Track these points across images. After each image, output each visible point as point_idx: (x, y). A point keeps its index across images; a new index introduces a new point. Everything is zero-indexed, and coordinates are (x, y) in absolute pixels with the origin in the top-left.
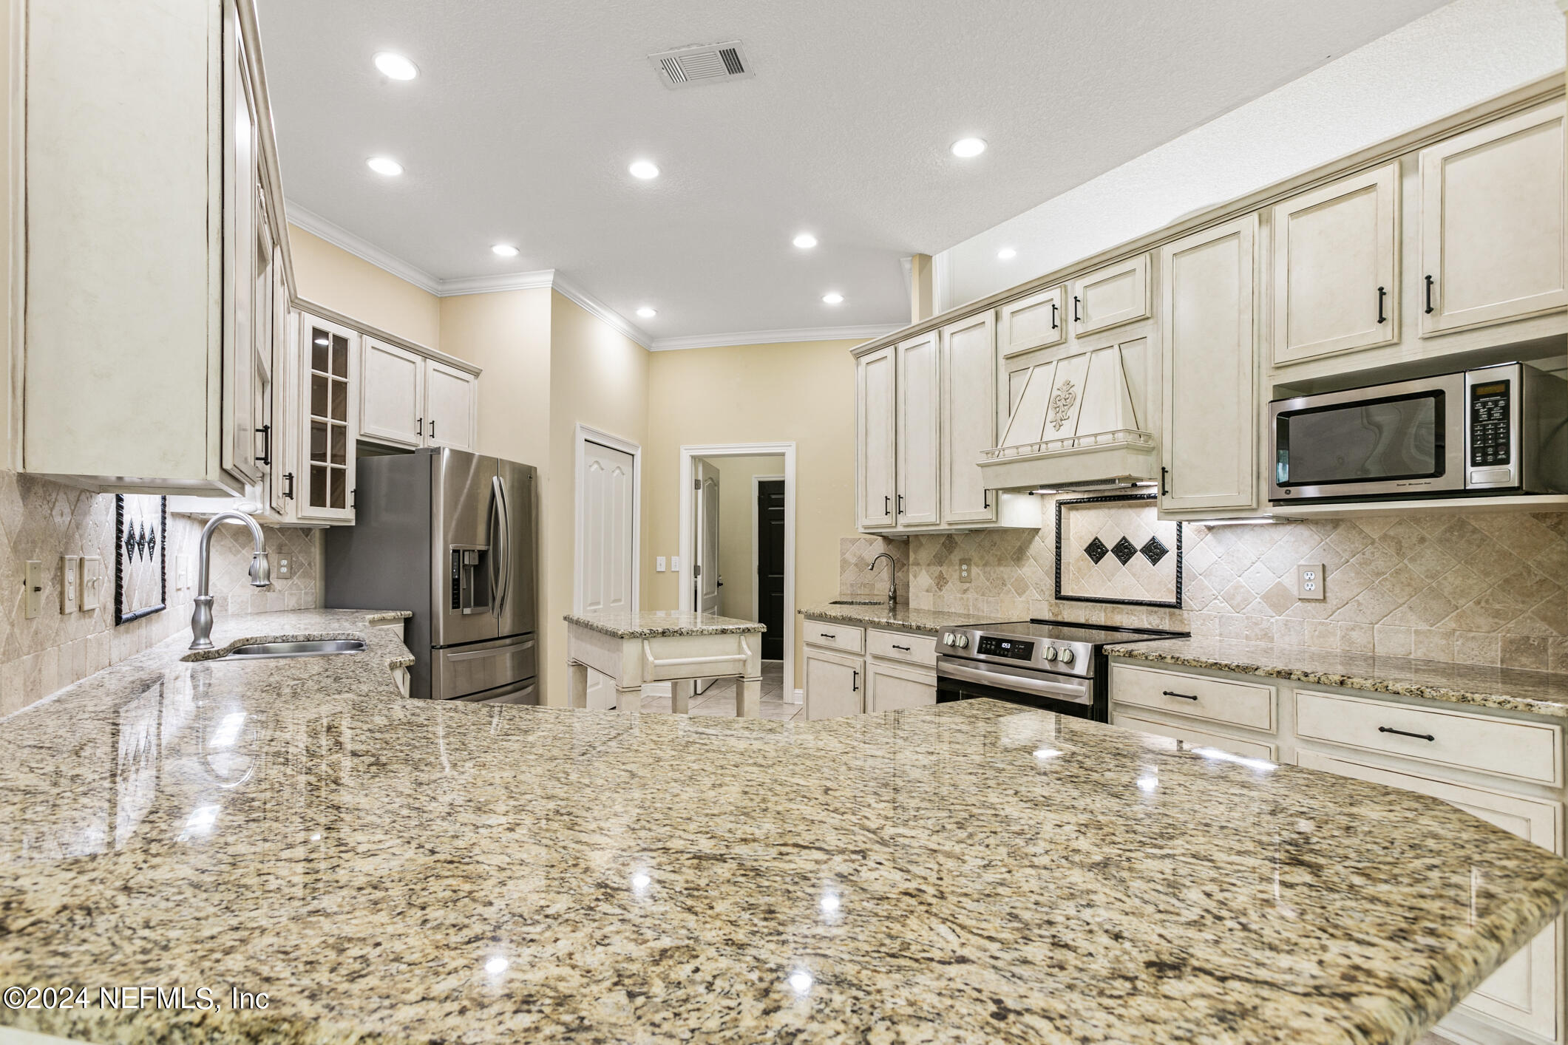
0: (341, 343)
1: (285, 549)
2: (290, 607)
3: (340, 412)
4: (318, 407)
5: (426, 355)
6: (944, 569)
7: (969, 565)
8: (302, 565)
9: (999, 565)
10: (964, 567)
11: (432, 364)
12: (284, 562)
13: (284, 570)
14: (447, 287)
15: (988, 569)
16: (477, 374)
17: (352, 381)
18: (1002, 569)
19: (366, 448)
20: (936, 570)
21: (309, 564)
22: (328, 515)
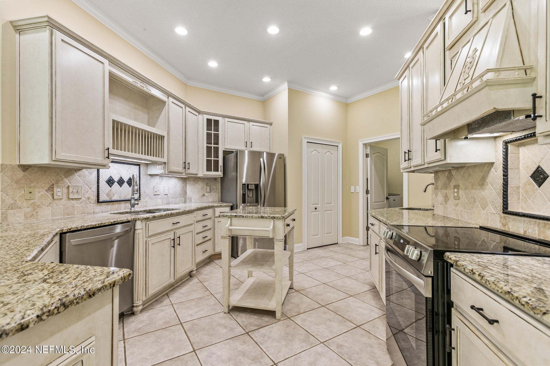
0: (217, 122)
1: (209, 184)
2: (210, 201)
3: (217, 143)
4: (209, 142)
5: (249, 121)
6: (447, 191)
7: (458, 189)
8: (214, 189)
9: (472, 188)
10: (456, 190)
11: (251, 123)
12: (208, 188)
13: (208, 190)
14: (265, 97)
15: (467, 191)
16: (271, 124)
17: (220, 133)
18: (473, 191)
19: (226, 153)
20: (444, 191)
21: (216, 189)
22: (213, 174)
